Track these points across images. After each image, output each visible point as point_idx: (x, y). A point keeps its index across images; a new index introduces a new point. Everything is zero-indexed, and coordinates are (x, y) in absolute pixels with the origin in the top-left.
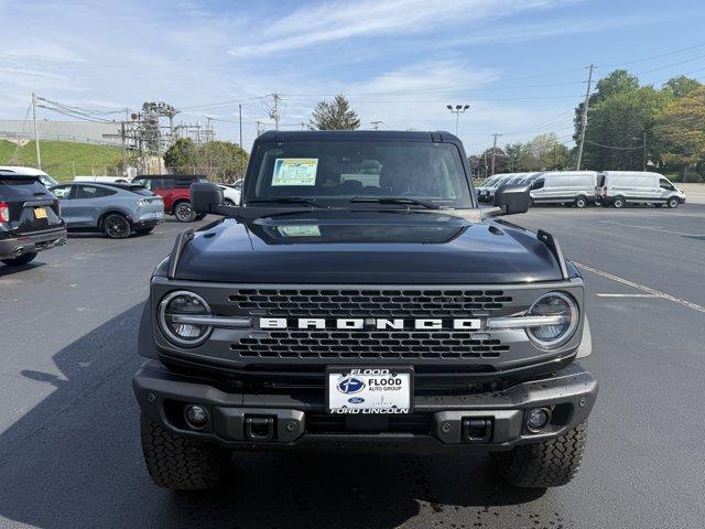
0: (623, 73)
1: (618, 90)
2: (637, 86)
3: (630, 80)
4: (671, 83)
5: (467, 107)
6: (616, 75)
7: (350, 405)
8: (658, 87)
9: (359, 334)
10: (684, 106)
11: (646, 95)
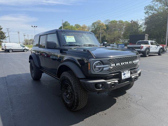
0: (67, 22)
1: (67, 25)
2: (70, 25)
3: (68, 24)
4: (75, 25)
5: (37, 27)
6: (66, 22)
7: (124, 78)
8: (74, 26)
9: (124, 65)
10: (79, 30)
11: (72, 27)
